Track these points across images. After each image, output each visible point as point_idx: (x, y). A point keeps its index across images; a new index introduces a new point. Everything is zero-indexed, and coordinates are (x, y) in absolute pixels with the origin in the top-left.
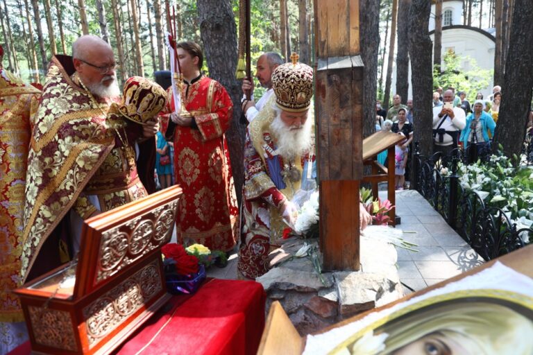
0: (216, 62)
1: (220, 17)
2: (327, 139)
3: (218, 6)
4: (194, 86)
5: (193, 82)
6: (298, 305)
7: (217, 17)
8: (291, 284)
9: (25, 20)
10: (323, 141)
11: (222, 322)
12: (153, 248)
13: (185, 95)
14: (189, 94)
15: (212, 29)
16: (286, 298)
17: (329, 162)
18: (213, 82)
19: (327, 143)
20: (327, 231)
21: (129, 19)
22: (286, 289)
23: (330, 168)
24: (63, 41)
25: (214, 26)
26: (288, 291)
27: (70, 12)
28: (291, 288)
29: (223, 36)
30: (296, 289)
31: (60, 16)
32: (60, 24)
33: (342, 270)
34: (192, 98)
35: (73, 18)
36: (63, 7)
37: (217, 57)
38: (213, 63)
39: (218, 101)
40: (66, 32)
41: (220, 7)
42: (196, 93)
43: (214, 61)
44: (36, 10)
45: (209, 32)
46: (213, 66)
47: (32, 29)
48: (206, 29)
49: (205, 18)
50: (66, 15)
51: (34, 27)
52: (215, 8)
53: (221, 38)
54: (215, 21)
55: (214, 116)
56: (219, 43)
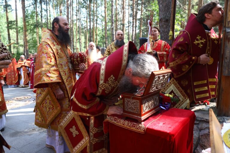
0: (164, 34)
1: (168, 17)
2: (228, 59)
3: (168, 12)
4: (156, 43)
5: (156, 41)
6: (206, 126)
7: (167, 16)
8: (203, 118)
9: (85, 22)
10: (226, 60)
11: (182, 119)
12: (156, 90)
13: (152, 46)
14: (154, 45)
15: (165, 21)
16: (200, 124)
17: (228, 68)
18: (163, 42)
19: (228, 60)
20: (221, 99)
21: (121, 21)
22: (200, 120)
23: (228, 71)
24: (97, 29)
25: (166, 20)
26: (201, 121)
27: (100, 19)
28: (202, 120)
29: (169, 24)
30: (205, 120)
31: (97, 20)
32: (96, 23)
33: (227, 117)
34: (155, 47)
35: (101, 21)
36: (98, 17)
37: (165, 32)
38: (163, 35)
39: (166, 48)
40: (98, 26)
41: (169, 12)
42: (157, 45)
43: (163, 34)
44: (90, 19)
45: (163, 23)
46: (163, 36)
47: (88, 25)
48: (162, 21)
49: (162, 17)
50: (98, 19)
51: (89, 24)
52: (166, 13)
53: (168, 25)
54: (166, 18)
55: (165, 53)
56: (166, 27)
